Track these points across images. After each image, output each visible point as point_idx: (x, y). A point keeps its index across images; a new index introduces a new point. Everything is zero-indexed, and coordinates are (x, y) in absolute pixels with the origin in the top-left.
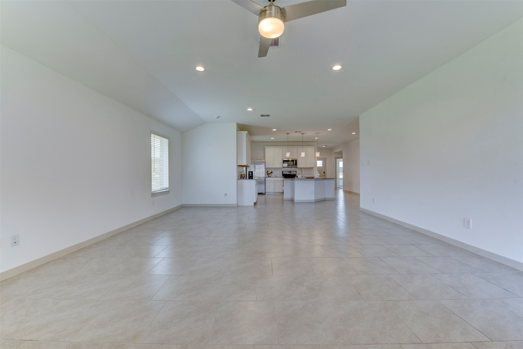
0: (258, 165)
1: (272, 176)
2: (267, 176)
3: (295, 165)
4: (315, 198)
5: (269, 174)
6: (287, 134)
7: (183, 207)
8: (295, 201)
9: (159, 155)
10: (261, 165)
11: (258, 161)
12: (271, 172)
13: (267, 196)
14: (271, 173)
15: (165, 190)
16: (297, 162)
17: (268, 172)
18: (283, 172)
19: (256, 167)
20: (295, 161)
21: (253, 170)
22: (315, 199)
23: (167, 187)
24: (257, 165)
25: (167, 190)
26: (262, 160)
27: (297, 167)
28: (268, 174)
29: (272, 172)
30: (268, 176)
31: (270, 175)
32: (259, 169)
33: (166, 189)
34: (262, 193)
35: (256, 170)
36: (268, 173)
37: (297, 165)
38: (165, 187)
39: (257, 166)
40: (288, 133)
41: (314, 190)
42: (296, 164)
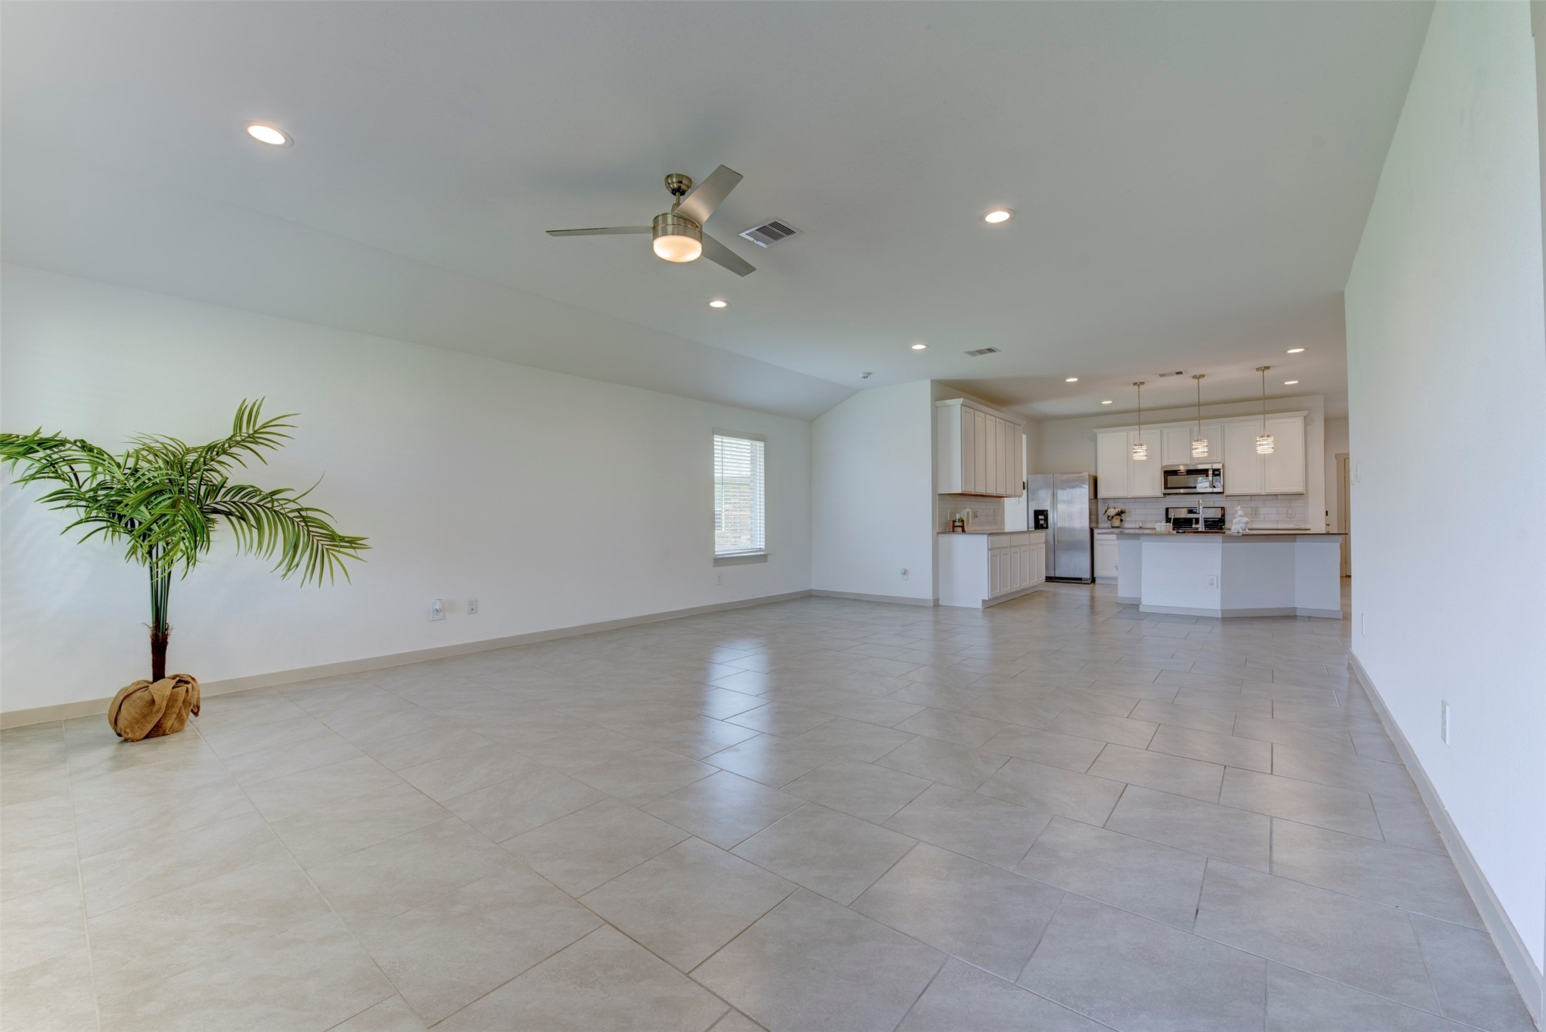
0: (1064, 491)
4: (1221, 607)
5: (1112, 517)
6: (1135, 384)
7: (809, 596)
8: (1142, 609)
9: (749, 471)
10: (1074, 490)
11: (1065, 477)
13: (1099, 589)
15: (758, 553)
17: (1109, 510)
18: (1167, 509)
19: (1058, 495)
20: (1210, 472)
21: (1045, 506)
22: (1223, 608)
23: (762, 547)
24: (1063, 489)
25: (762, 553)
26: (1079, 475)
27: (1223, 493)
28: (1108, 519)
29: (1124, 512)
30: (1110, 526)
31: (1117, 523)
32: (1070, 502)
33: (760, 550)
34: (1080, 579)
35: (1059, 506)
36: (1108, 516)
38: (759, 547)
39: (1062, 494)
40: (1138, 381)
41: (1219, 575)
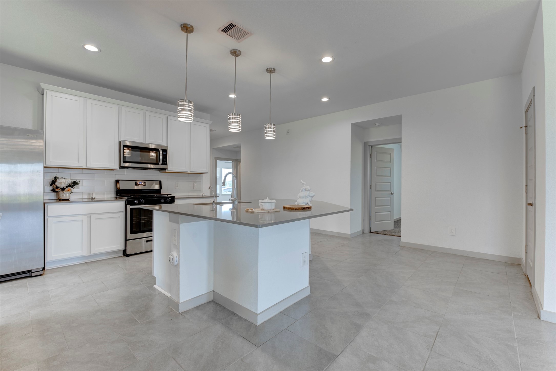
1: (73, 197)
2: (53, 196)
3: (161, 163)
5: (63, 189)
12: (70, 181)
14: (69, 186)
16: (166, 154)
17: (59, 181)
18: (118, 182)
20: (161, 152)
27: (165, 169)
28: (54, 191)
29: (75, 184)
30: (54, 198)
31: (64, 195)
36: (57, 188)
37: (166, 164)
42: (165, 162)
